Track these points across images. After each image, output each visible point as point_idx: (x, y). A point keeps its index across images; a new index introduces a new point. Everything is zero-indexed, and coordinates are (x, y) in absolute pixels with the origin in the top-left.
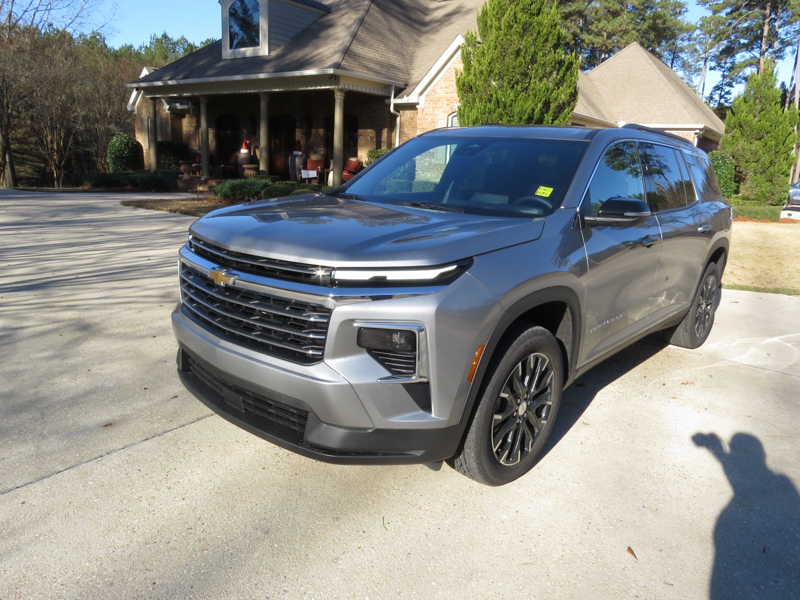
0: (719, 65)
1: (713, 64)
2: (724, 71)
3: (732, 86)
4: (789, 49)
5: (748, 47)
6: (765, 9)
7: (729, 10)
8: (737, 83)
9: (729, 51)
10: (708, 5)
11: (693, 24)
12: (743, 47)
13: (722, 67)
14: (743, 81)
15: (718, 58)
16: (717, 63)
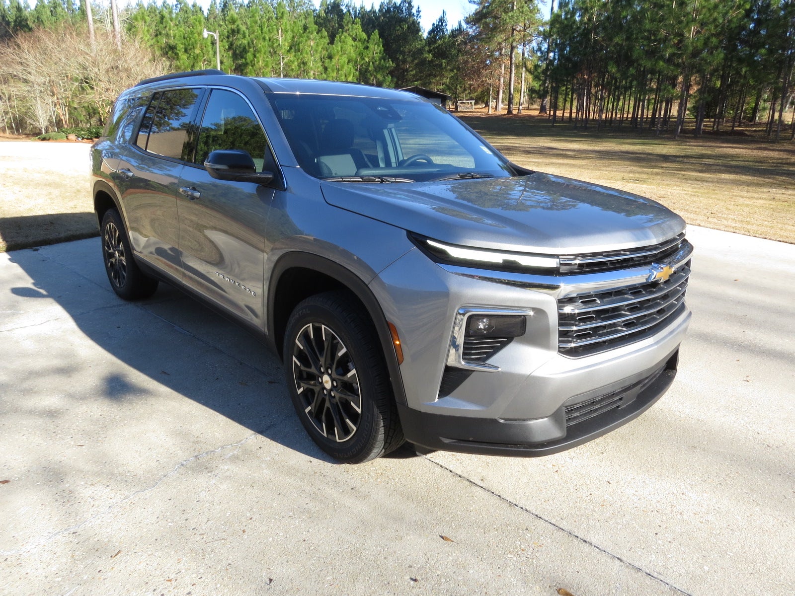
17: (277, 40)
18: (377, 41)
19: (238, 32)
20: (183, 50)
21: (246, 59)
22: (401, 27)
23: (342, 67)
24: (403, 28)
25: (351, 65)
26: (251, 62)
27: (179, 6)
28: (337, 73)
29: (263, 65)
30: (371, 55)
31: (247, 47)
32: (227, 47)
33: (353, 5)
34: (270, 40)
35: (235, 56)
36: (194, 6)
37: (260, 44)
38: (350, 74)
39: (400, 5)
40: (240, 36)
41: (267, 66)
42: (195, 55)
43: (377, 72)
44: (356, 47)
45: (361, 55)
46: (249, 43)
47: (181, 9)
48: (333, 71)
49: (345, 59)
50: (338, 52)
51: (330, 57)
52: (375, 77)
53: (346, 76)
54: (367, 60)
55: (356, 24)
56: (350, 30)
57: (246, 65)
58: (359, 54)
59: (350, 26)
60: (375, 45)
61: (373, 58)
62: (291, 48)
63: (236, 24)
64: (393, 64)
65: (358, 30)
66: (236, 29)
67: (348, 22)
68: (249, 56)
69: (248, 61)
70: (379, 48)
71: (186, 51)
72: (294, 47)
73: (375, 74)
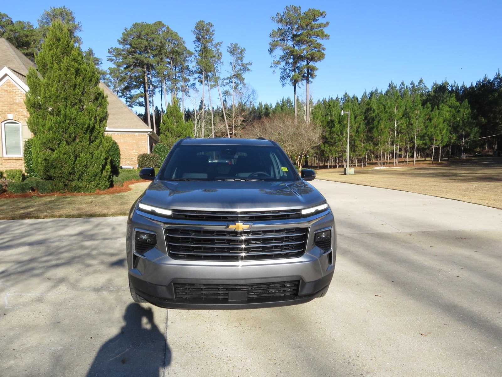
0: (123, 95)
1: (120, 94)
2: (127, 99)
3: (132, 107)
4: (157, 90)
5: (138, 87)
6: (144, 68)
7: (125, 66)
8: (135, 105)
9: (127, 88)
10: (113, 62)
11: (105, 71)
12: (135, 87)
13: (125, 96)
14: (138, 105)
15: (123, 91)
16: (122, 94)
17: (394, 112)
18: (467, 106)
19: (371, 110)
20: (338, 122)
21: (373, 125)
22: (493, 95)
23: (438, 125)
24: (494, 96)
25: (445, 124)
26: (376, 126)
27: (345, 99)
28: (435, 128)
29: (383, 127)
30: (461, 115)
31: (375, 118)
32: (363, 118)
33: (456, 85)
34: (390, 113)
35: (368, 124)
36: (353, 97)
37: (383, 115)
38: (443, 129)
39: (493, 81)
40: (372, 112)
41: (385, 128)
42: (344, 124)
43: (465, 127)
44: (451, 111)
45: (454, 116)
46: (376, 116)
47: (346, 100)
48: (431, 128)
49: (441, 120)
50: (436, 116)
51: (430, 119)
52: (464, 130)
53: (440, 130)
54: (458, 119)
55: (452, 97)
56: (448, 101)
57: (373, 128)
58: (453, 116)
59: (448, 99)
60: (465, 109)
61: (463, 117)
62: (403, 116)
63: (370, 105)
64: (485, 120)
65: (453, 100)
66: (370, 108)
67: (447, 96)
68: (376, 123)
69: (375, 125)
70: (468, 111)
71: (339, 122)
72: (406, 115)
73: (464, 128)
